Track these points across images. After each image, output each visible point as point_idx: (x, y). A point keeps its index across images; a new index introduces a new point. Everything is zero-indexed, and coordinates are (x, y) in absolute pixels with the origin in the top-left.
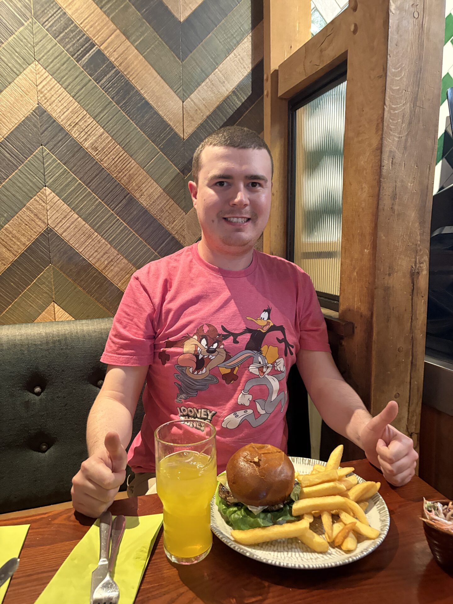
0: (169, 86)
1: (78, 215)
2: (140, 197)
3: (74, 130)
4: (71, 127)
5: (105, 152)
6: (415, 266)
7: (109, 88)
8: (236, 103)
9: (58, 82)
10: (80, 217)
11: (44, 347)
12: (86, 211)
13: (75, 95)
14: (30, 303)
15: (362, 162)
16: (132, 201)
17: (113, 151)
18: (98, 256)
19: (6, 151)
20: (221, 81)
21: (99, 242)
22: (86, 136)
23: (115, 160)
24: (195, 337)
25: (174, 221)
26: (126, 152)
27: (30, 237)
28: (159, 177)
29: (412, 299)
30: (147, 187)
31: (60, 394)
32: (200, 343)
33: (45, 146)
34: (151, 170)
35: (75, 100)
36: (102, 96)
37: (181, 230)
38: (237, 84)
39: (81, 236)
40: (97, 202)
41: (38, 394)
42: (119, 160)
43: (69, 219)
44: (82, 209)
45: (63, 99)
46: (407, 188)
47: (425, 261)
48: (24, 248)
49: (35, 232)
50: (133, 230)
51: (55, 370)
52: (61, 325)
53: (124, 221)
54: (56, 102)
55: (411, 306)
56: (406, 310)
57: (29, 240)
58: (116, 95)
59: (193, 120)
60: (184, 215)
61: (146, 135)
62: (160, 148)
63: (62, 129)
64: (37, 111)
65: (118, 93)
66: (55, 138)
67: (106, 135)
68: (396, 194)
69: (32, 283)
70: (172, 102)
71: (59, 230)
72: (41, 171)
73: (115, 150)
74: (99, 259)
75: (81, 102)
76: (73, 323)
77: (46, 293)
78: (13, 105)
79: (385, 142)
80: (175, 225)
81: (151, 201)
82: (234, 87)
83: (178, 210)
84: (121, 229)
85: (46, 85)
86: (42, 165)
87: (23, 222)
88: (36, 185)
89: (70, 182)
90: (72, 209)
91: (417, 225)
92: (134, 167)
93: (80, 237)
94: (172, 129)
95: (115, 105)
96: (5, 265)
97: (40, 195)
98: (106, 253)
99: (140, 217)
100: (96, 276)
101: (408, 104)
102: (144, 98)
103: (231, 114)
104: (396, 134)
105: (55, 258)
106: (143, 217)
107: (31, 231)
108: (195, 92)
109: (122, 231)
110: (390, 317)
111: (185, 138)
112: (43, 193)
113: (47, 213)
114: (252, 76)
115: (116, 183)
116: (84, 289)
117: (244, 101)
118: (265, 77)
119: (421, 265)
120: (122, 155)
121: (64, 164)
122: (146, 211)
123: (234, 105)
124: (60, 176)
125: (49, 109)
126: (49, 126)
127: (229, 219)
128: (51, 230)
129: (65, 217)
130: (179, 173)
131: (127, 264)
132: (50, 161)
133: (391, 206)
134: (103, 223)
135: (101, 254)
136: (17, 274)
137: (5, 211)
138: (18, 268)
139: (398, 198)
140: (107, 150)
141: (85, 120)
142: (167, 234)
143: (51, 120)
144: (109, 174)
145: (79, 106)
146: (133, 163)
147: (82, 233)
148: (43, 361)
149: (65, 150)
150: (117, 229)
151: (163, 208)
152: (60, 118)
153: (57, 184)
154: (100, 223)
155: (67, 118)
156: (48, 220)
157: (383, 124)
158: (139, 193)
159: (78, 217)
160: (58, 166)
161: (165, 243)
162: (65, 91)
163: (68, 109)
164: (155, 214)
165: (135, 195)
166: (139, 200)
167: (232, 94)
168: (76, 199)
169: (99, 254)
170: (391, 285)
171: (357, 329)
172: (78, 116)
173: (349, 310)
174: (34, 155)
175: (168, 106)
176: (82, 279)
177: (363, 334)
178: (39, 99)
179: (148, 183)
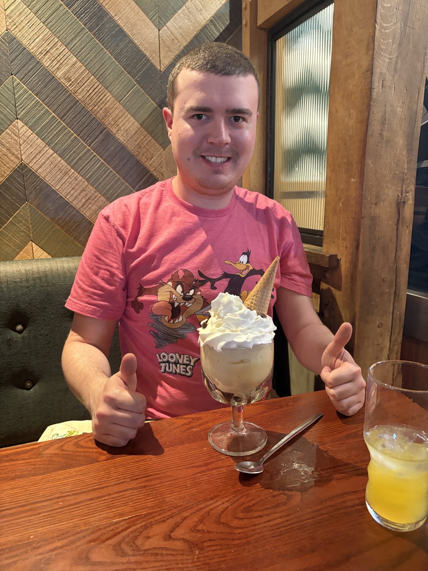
0: (144, 13)
1: (53, 150)
2: (117, 133)
3: (46, 58)
4: (42, 55)
5: (78, 83)
6: (402, 195)
7: (82, 14)
8: (214, 33)
9: (28, 7)
10: (56, 152)
11: (25, 284)
12: (62, 146)
13: (46, 21)
14: (7, 243)
15: (351, 87)
16: (108, 136)
17: (87, 82)
18: (76, 194)
20: (199, 9)
21: (76, 179)
22: (58, 65)
23: (90, 92)
24: (170, 283)
25: (152, 158)
26: (101, 83)
27: (3, 173)
28: (136, 111)
29: (397, 229)
30: (124, 121)
31: (42, 332)
32: (175, 289)
33: (15, 75)
34: (127, 104)
35: (46, 26)
36: (73, 22)
37: (159, 167)
38: (214, 12)
39: (57, 172)
40: (73, 137)
41: (20, 332)
42: (94, 93)
43: (44, 154)
44: (57, 144)
45: (33, 25)
46: (396, 113)
47: (411, 190)
49: (9, 168)
50: (110, 166)
51: (36, 307)
52: (41, 262)
53: (101, 158)
54: (25, 27)
55: (396, 236)
56: (391, 240)
57: (3, 176)
58: (89, 22)
59: (169, 51)
60: (162, 152)
61: (121, 65)
62: (136, 81)
63: (32, 57)
64: (6, 38)
65: (90, 19)
66: (26, 67)
67: (79, 64)
68: (385, 119)
69: (8, 221)
70: (148, 29)
71: (34, 166)
72: (12, 102)
73: (89, 80)
74: (76, 197)
75: (52, 28)
77: (23, 232)
79: (376, 63)
80: (153, 161)
81: (128, 137)
82: (212, 15)
83: (156, 146)
84: (98, 165)
85: (15, 9)
86: (13, 95)
88: (7, 118)
89: (43, 114)
90: (47, 144)
91: (405, 152)
92: (109, 100)
93: (57, 174)
94: (148, 60)
95: (87, 32)
97: (12, 128)
98: (83, 190)
99: (117, 153)
100: (74, 215)
101: (399, 23)
102: (118, 25)
104: (387, 55)
105: (31, 196)
106: (120, 153)
107: (5, 166)
108: (171, 20)
109: (99, 167)
110: (375, 247)
111: (162, 70)
112: (15, 126)
113: (20, 148)
114: (230, 5)
115: (92, 117)
116: (62, 228)
117: (221, 31)
118: (243, 6)
119: (408, 194)
120: (97, 87)
121: (37, 95)
122: (123, 147)
123: (212, 35)
124: (32, 108)
125: (19, 35)
126: (19, 55)
127: (207, 158)
128: (25, 166)
129: (40, 152)
130: (156, 108)
131: (105, 202)
132: (21, 92)
133: (380, 132)
134: (80, 159)
135: (79, 191)
139: (387, 123)
140: (81, 81)
141: (57, 47)
142: (145, 171)
143: (20, 48)
144: (84, 107)
145: (50, 32)
146: (109, 96)
147: (58, 169)
148: (24, 298)
149: (36, 80)
150: (94, 165)
151: (141, 144)
152: (30, 45)
153: (29, 117)
154: (77, 159)
155: (38, 45)
156: (21, 155)
157: (374, 43)
158: (116, 128)
159: (53, 152)
160: (29, 97)
161: (143, 180)
162: (35, 17)
163: (39, 36)
164: (132, 150)
165: (112, 130)
166: (116, 135)
167: (210, 24)
168: (51, 133)
169: (76, 191)
170: (378, 215)
171: (341, 261)
172: (49, 43)
173: (334, 242)
174: (4, 85)
175: (143, 34)
176: (60, 218)
177: (348, 265)
178: (7, 24)
179: (125, 118)
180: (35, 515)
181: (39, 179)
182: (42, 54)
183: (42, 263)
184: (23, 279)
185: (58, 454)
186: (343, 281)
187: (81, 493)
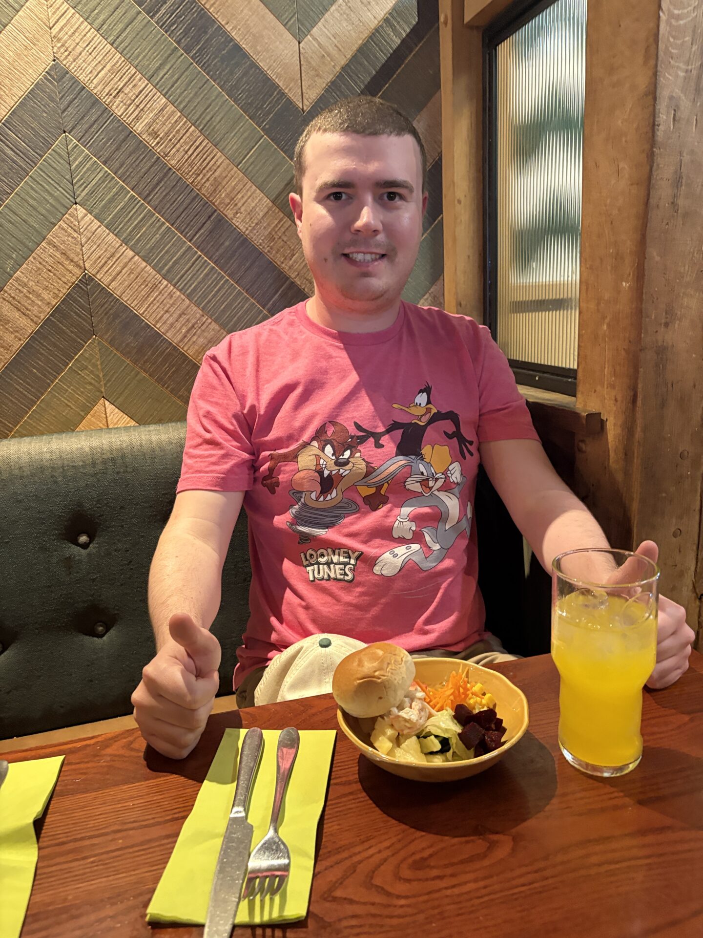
1: (133, 251)
2: (234, 217)
3: (117, 102)
4: (111, 97)
5: (171, 140)
7: (172, 26)
8: (391, 39)
9: (86, 20)
10: (137, 254)
11: (90, 470)
12: (147, 243)
13: (115, 40)
14: (66, 402)
15: (619, 122)
16: (221, 223)
17: (184, 138)
18: (171, 320)
19: (7, 146)
20: (365, 1)
21: (171, 295)
22: (136, 112)
23: (190, 153)
24: (315, 443)
25: (293, 255)
26: (206, 137)
27: (57, 292)
28: (265, 180)
30: (246, 198)
31: (119, 545)
32: (323, 451)
33: (69, 133)
34: (250, 169)
35: (116, 48)
36: (159, 39)
38: (391, 5)
39: (140, 286)
40: (163, 228)
41: (85, 546)
42: (195, 154)
43: (119, 258)
44: (139, 240)
45: (95, 48)
46: (700, 164)
48: (48, 310)
49: (65, 283)
50: (225, 273)
51: (109, 507)
52: (117, 433)
53: (210, 259)
54: (83, 54)
56: (695, 386)
57: (56, 296)
58: (184, 37)
59: (317, 76)
61: (238, 105)
62: (263, 129)
63: (96, 102)
64: (52, 73)
65: (186, 33)
66: (86, 119)
67: (170, 108)
68: (681, 177)
69: (66, 367)
70: (281, 42)
71: (103, 278)
72: (67, 177)
73: (188, 134)
74: (172, 325)
75: (125, 52)
76: (134, 430)
77: (91, 384)
78: (12, 65)
79: (662, 80)
80: (295, 262)
81: (252, 222)
82: (387, 10)
84: (205, 272)
85: (65, 25)
86: (67, 166)
87: (44, 266)
88: (60, 203)
89: (116, 194)
90: (123, 241)
92: (221, 164)
93: (140, 289)
94: (282, 94)
95: (183, 54)
96: (20, 340)
97: (68, 219)
98: (183, 313)
99: (235, 251)
100: (169, 354)
102: (232, 40)
103: (383, 62)
104: (681, 65)
105: (100, 326)
106: (240, 250)
107: (59, 281)
108: (320, 24)
109: (207, 275)
110: (666, 400)
111: (305, 108)
112: (72, 216)
113: (82, 250)
115: (193, 194)
116: (151, 375)
117: (404, 35)
120: (201, 143)
121: (105, 163)
122: (245, 239)
123: (388, 43)
124: (98, 185)
125: (73, 68)
126: (75, 98)
127: (351, 256)
128: (91, 279)
129: (113, 255)
131: (219, 331)
132: (80, 159)
133: (672, 200)
134: (175, 263)
135: (175, 316)
136: (42, 354)
137: (13, 248)
138: (41, 344)
139: (684, 183)
140: (174, 136)
141: (134, 82)
142: (281, 278)
143: (76, 87)
144: (181, 178)
145: (123, 59)
146: (220, 157)
147: (142, 281)
148: (89, 492)
149: (103, 139)
150: (199, 272)
151: (274, 233)
152: (91, 82)
153: (95, 199)
154: (171, 263)
155: (103, 82)
156: (84, 262)
157: (657, 46)
158: (232, 209)
159: (134, 254)
160: (94, 168)
161: (280, 292)
162: (98, 35)
163: (105, 67)
164: (260, 245)
165: (226, 213)
166: (233, 221)
167: (385, 25)
168: (129, 224)
169: (171, 316)
170: (670, 344)
171: (608, 423)
172: (122, 77)
173: (595, 391)
174: (53, 150)
175: (273, 51)
176: (147, 359)
177: (619, 431)
178: (55, 51)
179: (247, 191)
180: (77, 860)
181: (112, 298)
182: (111, 95)
183: (117, 435)
184: (87, 462)
185: (125, 756)
186: (611, 458)
187: (153, 825)
